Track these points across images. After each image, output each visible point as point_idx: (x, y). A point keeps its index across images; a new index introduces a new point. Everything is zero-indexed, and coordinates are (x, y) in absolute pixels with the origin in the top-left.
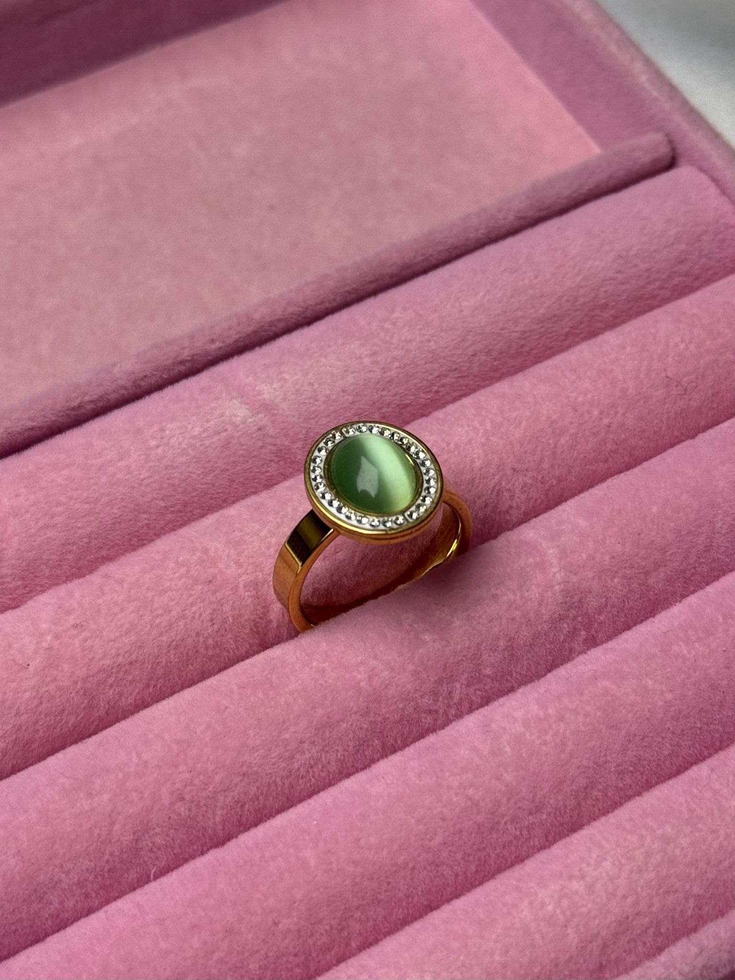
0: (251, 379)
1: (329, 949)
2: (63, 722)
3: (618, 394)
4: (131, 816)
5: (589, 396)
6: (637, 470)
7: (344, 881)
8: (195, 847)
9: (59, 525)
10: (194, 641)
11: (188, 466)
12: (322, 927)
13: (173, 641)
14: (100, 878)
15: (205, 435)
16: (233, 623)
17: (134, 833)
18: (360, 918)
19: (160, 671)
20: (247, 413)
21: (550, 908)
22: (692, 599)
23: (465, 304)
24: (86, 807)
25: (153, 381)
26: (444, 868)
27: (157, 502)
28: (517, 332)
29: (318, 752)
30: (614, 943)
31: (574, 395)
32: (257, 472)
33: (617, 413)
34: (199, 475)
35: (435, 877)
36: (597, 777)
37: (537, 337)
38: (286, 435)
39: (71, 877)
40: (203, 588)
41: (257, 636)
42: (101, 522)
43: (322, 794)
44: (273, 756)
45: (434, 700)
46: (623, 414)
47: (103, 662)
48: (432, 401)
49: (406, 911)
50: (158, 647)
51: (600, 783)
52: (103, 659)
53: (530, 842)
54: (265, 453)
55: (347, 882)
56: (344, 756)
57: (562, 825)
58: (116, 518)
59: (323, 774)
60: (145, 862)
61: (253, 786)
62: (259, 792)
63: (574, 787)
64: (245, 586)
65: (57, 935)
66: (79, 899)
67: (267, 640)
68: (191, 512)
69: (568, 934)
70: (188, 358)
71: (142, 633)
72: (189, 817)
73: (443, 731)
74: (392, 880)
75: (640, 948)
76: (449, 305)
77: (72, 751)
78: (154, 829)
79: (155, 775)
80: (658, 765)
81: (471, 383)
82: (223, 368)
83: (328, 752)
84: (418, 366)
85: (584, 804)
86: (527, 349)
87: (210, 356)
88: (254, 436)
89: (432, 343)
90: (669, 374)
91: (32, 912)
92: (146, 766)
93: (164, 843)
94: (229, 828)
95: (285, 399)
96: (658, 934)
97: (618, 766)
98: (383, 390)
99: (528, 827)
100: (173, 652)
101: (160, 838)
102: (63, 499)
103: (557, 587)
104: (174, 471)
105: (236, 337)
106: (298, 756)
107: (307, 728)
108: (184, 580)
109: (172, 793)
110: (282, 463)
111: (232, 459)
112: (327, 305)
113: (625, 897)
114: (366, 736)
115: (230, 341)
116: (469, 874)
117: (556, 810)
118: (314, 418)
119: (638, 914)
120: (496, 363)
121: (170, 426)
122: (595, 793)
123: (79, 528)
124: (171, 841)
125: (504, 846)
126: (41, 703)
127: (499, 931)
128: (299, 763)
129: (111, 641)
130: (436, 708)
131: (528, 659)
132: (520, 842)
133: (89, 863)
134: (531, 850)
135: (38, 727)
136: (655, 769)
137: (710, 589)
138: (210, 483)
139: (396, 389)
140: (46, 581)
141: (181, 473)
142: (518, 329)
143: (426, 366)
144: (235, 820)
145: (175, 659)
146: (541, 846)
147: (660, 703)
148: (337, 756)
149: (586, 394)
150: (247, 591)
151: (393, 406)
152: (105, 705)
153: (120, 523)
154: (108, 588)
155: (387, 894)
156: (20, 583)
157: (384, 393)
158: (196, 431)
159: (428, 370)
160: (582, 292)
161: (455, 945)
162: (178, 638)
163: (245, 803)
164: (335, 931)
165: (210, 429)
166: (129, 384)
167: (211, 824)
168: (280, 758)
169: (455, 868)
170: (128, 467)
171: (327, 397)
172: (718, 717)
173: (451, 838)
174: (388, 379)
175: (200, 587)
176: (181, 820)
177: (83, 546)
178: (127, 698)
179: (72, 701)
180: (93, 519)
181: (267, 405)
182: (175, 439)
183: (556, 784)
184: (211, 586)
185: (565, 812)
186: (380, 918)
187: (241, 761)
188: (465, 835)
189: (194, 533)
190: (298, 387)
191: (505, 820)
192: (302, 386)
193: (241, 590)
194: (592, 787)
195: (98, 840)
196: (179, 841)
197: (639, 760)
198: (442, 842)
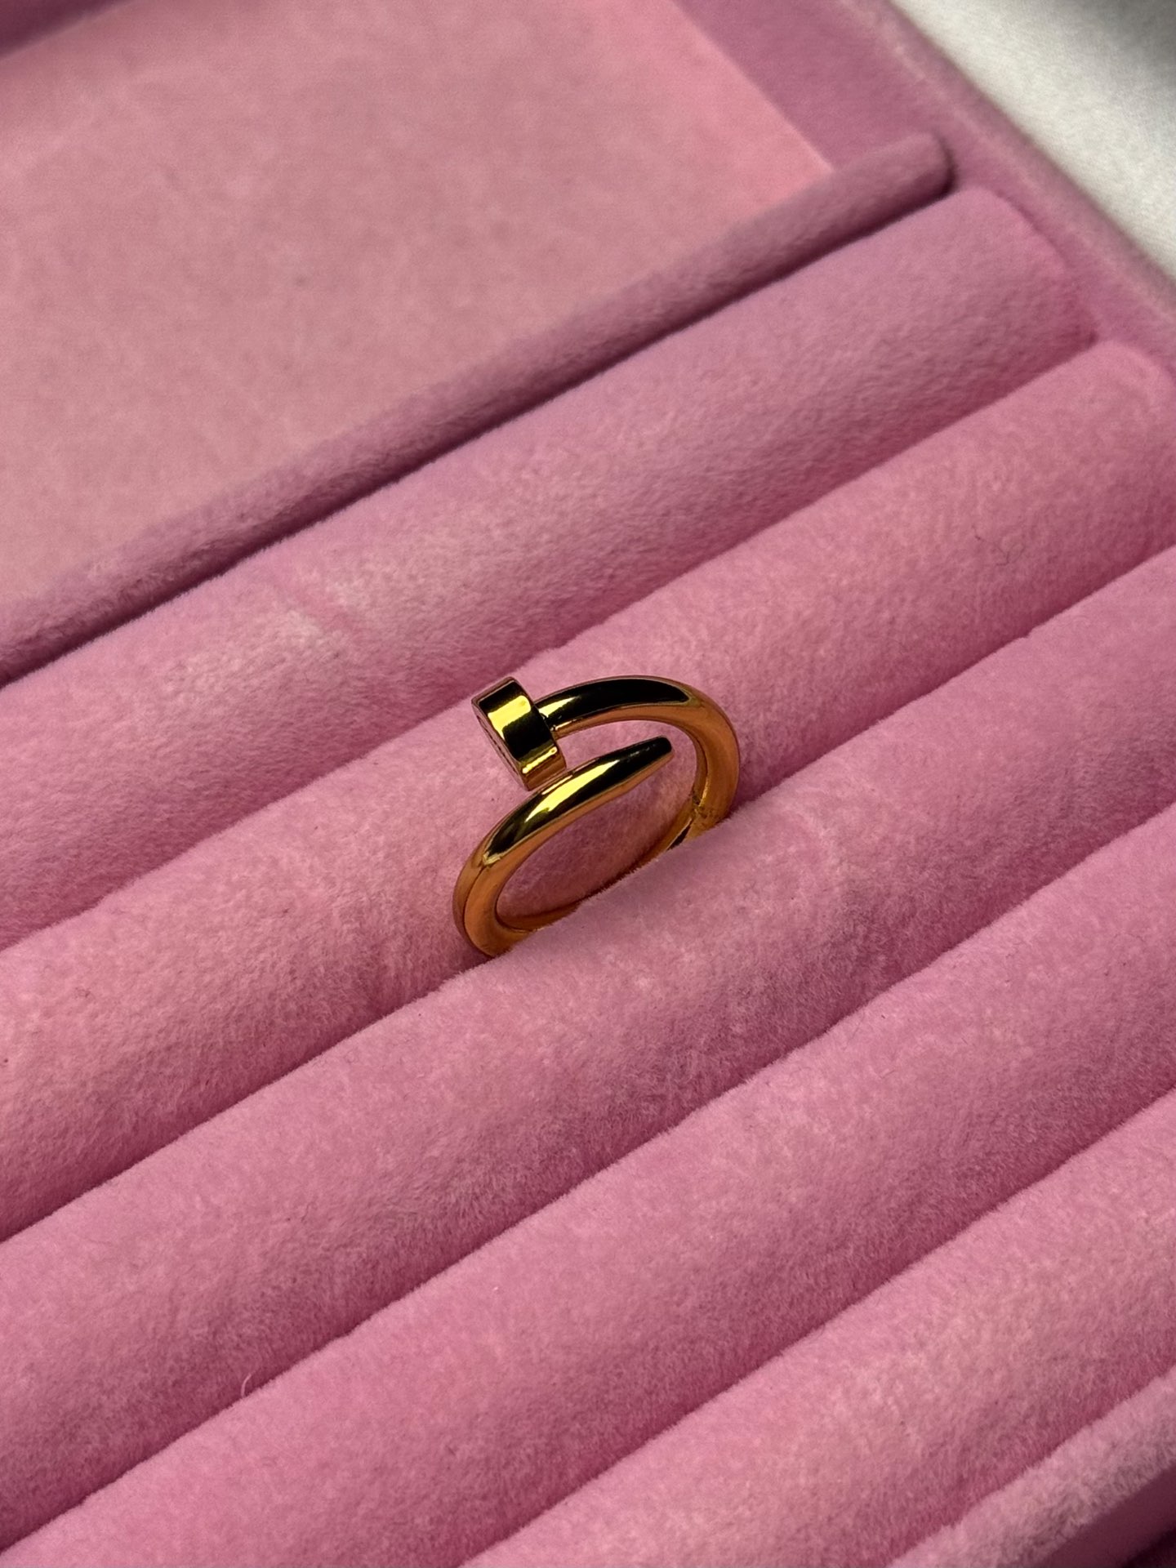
0: (315, 575)
1: (535, 1484)
2: (68, 1147)
3: (903, 569)
4: (202, 1296)
5: (858, 577)
6: (943, 692)
7: (552, 1377)
8: (305, 1338)
9: (29, 831)
10: (265, 1007)
11: (228, 722)
12: (522, 1452)
13: (234, 1008)
14: (161, 1397)
15: (251, 669)
16: (325, 975)
17: (210, 1324)
18: (580, 1434)
19: (215, 1059)
20: (316, 630)
21: (877, 1398)
22: (1047, 896)
23: (646, 432)
24: (131, 1288)
25: (152, 586)
26: (703, 1344)
27: (182, 783)
28: (730, 473)
29: (485, 1174)
30: (979, 1444)
31: (833, 575)
32: (338, 725)
33: (903, 600)
34: (245, 735)
35: (690, 1360)
36: (927, 1186)
37: (763, 478)
38: (380, 663)
39: (117, 1398)
40: (275, 922)
41: (364, 993)
42: (95, 821)
43: (498, 1242)
44: (416, 1186)
45: (658, 1080)
46: (914, 602)
47: (125, 1049)
48: (605, 591)
49: (648, 1415)
50: (210, 1019)
51: (931, 1194)
52: (123, 1044)
53: (830, 1294)
54: (349, 692)
55: (556, 1379)
56: (526, 1177)
57: (876, 1263)
58: (118, 812)
59: (496, 1208)
60: (230, 1368)
61: (389, 1236)
62: (400, 1243)
63: (893, 1205)
64: (342, 915)
67: (382, 999)
68: (236, 795)
69: (908, 1435)
70: (206, 547)
71: (184, 1000)
72: (292, 1290)
73: (677, 1129)
74: (624, 1371)
75: (1019, 1448)
76: (620, 437)
77: (94, 1199)
78: (241, 1313)
79: (235, 1230)
80: (1017, 1159)
83: (500, 1172)
84: (580, 537)
85: (909, 1229)
86: (748, 499)
87: (239, 541)
88: (329, 666)
89: (599, 499)
90: (980, 532)
91: (59, 1458)
92: (218, 1216)
93: (257, 1334)
94: (355, 1304)
95: (373, 605)
96: (1043, 1424)
97: (959, 1165)
98: (528, 578)
99: (826, 1270)
100: (233, 1026)
101: (249, 1328)
102: (31, 787)
103: (837, 890)
104: (205, 732)
105: (280, 508)
106: (455, 1183)
107: (467, 1137)
108: (243, 910)
109: (264, 1254)
110: (375, 707)
111: (297, 706)
113: (990, 1372)
114: (558, 1143)
115: (270, 515)
116: (740, 1352)
117: (867, 1242)
118: (422, 632)
119: (1011, 1397)
120: (701, 525)
121: (194, 660)
122: (925, 1210)
123: (61, 833)
124: (268, 1331)
125: (791, 1304)
126: (31, 1120)
127: (802, 1438)
128: (458, 1194)
129: (137, 1014)
130: (662, 1091)
131: (799, 1005)
132: (815, 1294)
133: (143, 1375)
134: (832, 1307)
135: (27, 1157)
136: (1012, 1166)
137: (1071, 876)
138: (263, 748)
139: (548, 577)
141: (218, 735)
142: (733, 467)
143: (594, 536)
144: (364, 1290)
145: (237, 1037)
146: (847, 1299)
147: (1014, 1064)
148: (515, 1178)
149: (853, 573)
150: (347, 922)
151: (545, 604)
152: (131, 1117)
153: (125, 820)
154: (122, 930)
155: (618, 1391)
158: (236, 665)
159: (595, 545)
160: (828, 402)
161: (736, 1465)
162: (241, 1003)
163: (378, 1263)
164: (542, 1456)
165: (258, 660)
166: (114, 596)
167: (327, 1299)
168: (428, 1188)
169: (720, 1343)
170: (132, 729)
171: (440, 597)
172: (1104, 1078)
173: (710, 1298)
174: (534, 562)
175: (270, 921)
176: (280, 1296)
177: (70, 861)
178: (165, 1104)
179: (79, 1114)
180: (81, 816)
181: (345, 616)
182: (203, 680)
183: (865, 1201)
184: (288, 919)
185: (881, 1243)
186: (610, 1429)
187: (368, 1196)
188: (730, 1291)
189: (251, 835)
190: (392, 584)
191: (791, 1263)
192: (399, 582)
193: (336, 922)
194: (919, 1201)
195: (154, 1338)
196: (280, 1329)
197: (988, 1154)
198: (697, 1305)
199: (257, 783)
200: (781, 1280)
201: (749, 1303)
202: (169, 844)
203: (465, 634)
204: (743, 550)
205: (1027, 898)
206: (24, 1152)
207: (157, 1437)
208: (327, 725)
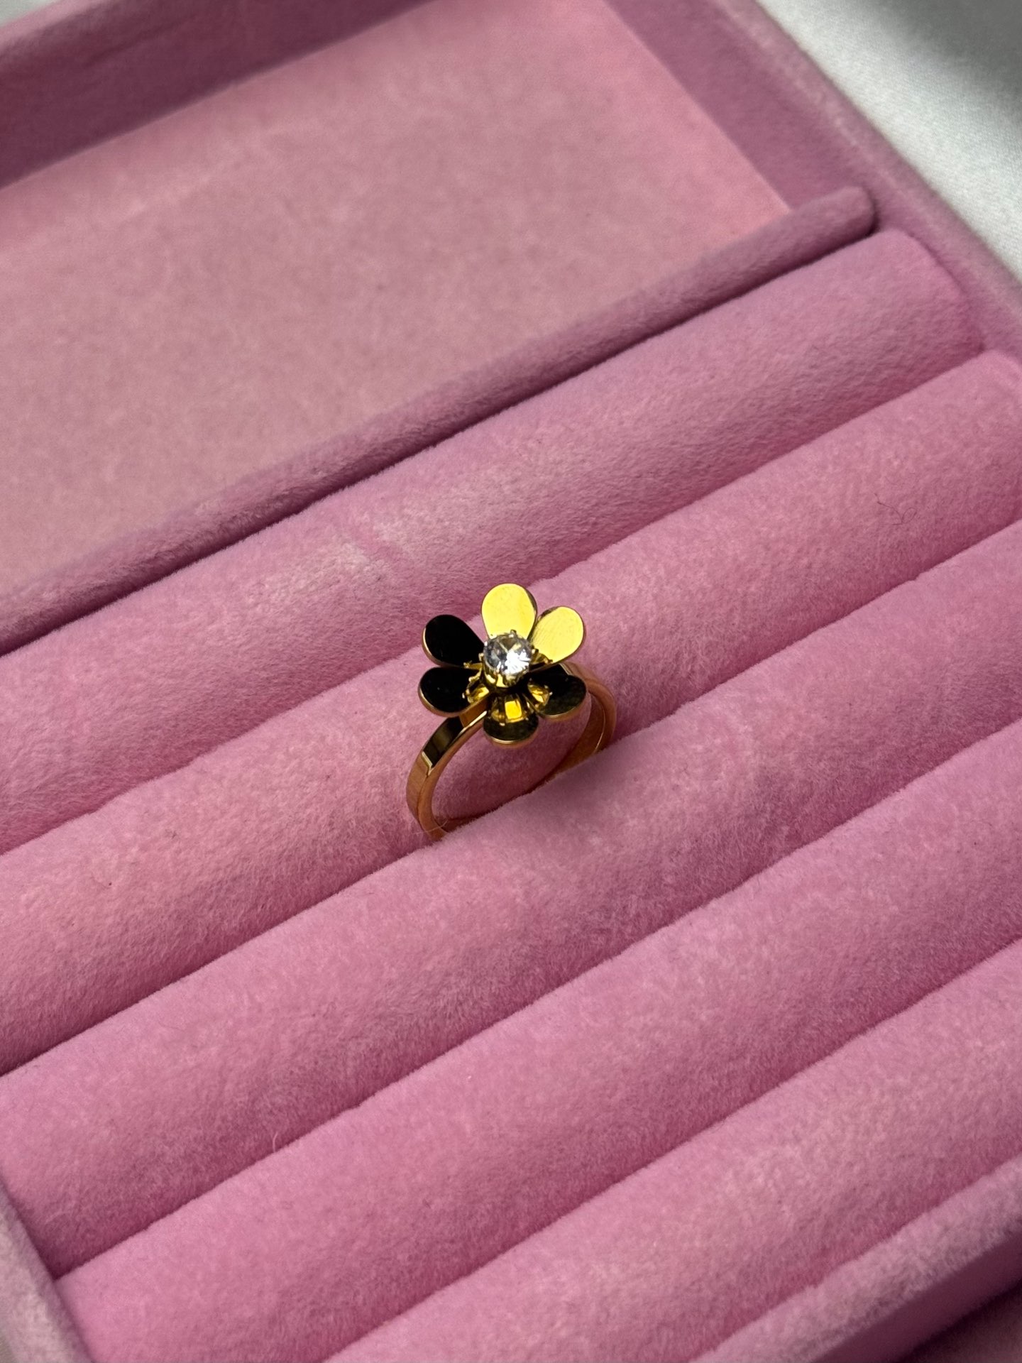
0: (366, 517)
1: (492, 1233)
2: (154, 953)
3: (819, 526)
4: (245, 1072)
5: (783, 531)
6: (846, 622)
7: (508, 1149)
8: (324, 1108)
9: (139, 706)
10: (309, 850)
11: (294, 628)
12: (482, 1207)
13: (284, 851)
14: (211, 1149)
15: (313, 588)
16: (357, 827)
17: (250, 1093)
18: (528, 1193)
19: (270, 888)
20: (364, 559)
21: (760, 1180)
22: (917, 786)
23: (626, 413)
24: (192, 1064)
25: (244, 522)
26: (628, 1129)
27: (257, 673)
28: (691, 446)
29: (467, 986)
32: (378, 632)
33: (818, 550)
34: (307, 638)
35: (617, 1141)
36: (811, 1012)
37: (717, 451)
38: (412, 585)
39: (176, 1149)
40: (319, 786)
41: (386, 842)
42: (190, 700)
43: (475, 1040)
44: (413, 992)
45: (605, 918)
46: (827, 551)
47: (200, 879)
48: (589, 535)
49: (583, 1183)
50: (266, 858)
51: (814, 1019)
52: (199, 875)
53: (731, 1094)
54: (388, 607)
55: (510, 1152)
56: (499, 989)
57: (768, 1071)
58: (207, 694)
59: (476, 1012)
60: (264, 1127)
61: (391, 1031)
62: (399, 1037)
63: (783, 1025)
64: (371, 782)
65: (161, 1221)
66: (186, 1175)
67: (399, 845)
68: (299, 683)
69: (783, 1212)
70: (287, 493)
71: (247, 842)
72: (315, 1070)
73: (619, 957)
74: (565, 1147)
75: (871, 1226)
76: (606, 416)
77: (170, 992)
78: (274, 1086)
79: (272, 1021)
80: (884, 994)
81: (637, 510)
82: (331, 503)
83: (479, 985)
84: (570, 492)
85: (796, 1045)
86: (703, 466)
87: (312, 488)
88: (373, 587)
89: (587, 465)
90: (882, 499)
91: (131, 1193)
92: (260, 1011)
93: (285, 1103)
94: (364, 1082)
95: (409, 541)
96: (892, 1208)
97: (836, 996)
98: (529, 524)
99: (728, 1075)
100: (284, 864)
101: (281, 1098)
102: (142, 673)
103: (751, 774)
104: (276, 635)
105: (344, 464)
106: (444, 992)
107: (454, 957)
108: (295, 775)
109: (293, 1042)
110: (407, 619)
111: (346, 617)
112: (453, 419)
113: (850, 1164)
114: (525, 964)
115: (336, 469)
116: (658, 1136)
117: (761, 1054)
118: (446, 563)
119: (867, 1185)
120: (666, 485)
121: (270, 579)
122: (808, 1031)
123: (164, 708)
124: (294, 1101)
125: (700, 1100)
126: (127, 930)
127: (699, 1209)
128: (445, 1000)
129: (209, 852)
130: (609, 926)
133: (197, 1132)
134: (733, 1104)
135: (123, 959)
136: (880, 999)
137: (939, 771)
138: (320, 647)
139: (545, 523)
140: (126, 774)
141: (285, 637)
142: (692, 442)
143: (581, 492)
144: (371, 1072)
145: (287, 872)
146: (744, 1099)
147: (884, 918)
148: (491, 990)
149: (780, 528)
150: (376, 787)
151: (542, 543)
152: (203, 931)
153: (213, 700)
154: (204, 786)
155: (561, 1163)
156: (94, 778)
157: (530, 528)
158: (302, 585)
159: (583, 498)
160: (769, 393)
161: (647, 1228)
162: (290, 846)
163: (381, 1051)
165: (319, 581)
166: (215, 528)
167: (341, 1078)
168: (422, 995)
169: (642, 1128)
170: (220, 631)
171: (461, 536)
172: (956, 933)
173: (634, 1093)
174: (534, 511)
175: (316, 784)
176: (305, 1075)
177: (169, 730)
178: (230, 922)
179: (164, 927)
180: (180, 696)
181: (388, 548)
182: (277, 594)
183: (761, 1022)
184: (329, 783)
185: (773, 1056)
186: (553, 1192)
187: (375, 1000)
188: (651, 1088)
189: (306, 716)
190: (423, 525)
191: (700, 1068)
192: (430, 523)
193: (366, 787)
194: (804, 1024)
195: (207, 1103)
196: (303, 1100)
197: (860, 989)
198: (624, 1098)
199: (315, 674)
200: (692, 1082)
201: (666, 1098)
202: (246, 719)
203: (480, 565)
204: (697, 507)
205: (904, 786)
206: (120, 954)
207: (207, 1179)
208: (372, 632)
